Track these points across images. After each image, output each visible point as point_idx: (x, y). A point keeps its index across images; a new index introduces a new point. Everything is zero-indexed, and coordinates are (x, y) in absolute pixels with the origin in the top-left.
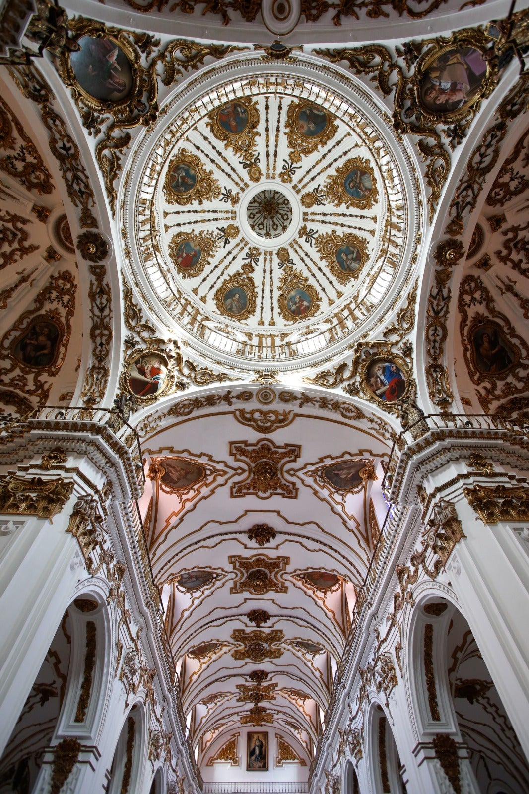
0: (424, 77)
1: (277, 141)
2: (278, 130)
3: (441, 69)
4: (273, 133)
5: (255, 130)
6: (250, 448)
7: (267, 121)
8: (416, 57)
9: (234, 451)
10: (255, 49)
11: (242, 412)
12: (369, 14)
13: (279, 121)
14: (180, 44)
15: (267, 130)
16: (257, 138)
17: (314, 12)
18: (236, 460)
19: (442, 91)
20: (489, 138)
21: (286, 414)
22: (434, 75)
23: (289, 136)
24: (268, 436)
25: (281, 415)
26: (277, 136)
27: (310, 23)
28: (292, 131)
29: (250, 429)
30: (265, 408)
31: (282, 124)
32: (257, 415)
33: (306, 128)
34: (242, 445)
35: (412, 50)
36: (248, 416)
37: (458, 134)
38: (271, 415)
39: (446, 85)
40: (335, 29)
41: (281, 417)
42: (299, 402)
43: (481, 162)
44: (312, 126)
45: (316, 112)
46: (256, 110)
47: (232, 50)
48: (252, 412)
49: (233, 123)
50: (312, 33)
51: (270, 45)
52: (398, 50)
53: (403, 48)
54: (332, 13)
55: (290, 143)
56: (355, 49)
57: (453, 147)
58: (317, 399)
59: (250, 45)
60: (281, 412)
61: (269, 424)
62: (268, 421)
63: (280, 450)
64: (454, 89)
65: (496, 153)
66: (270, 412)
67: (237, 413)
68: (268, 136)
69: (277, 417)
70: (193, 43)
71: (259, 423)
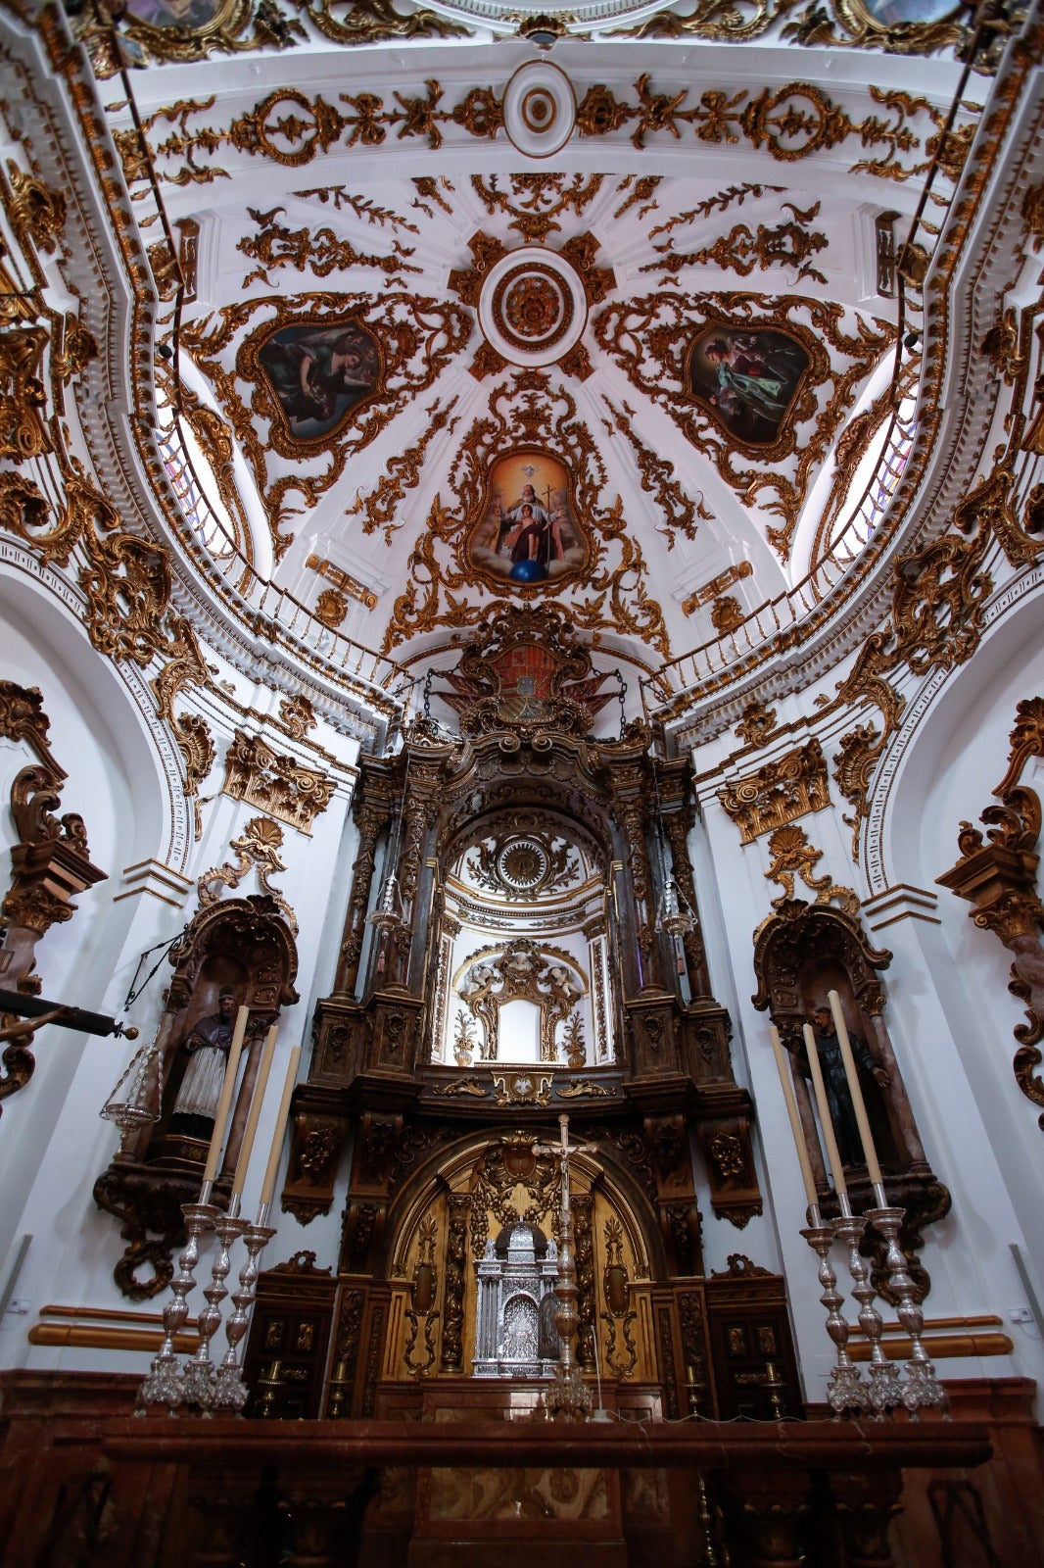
8: (260, 16)
10: (589, 35)
12: (377, 102)
14: (742, 33)
17: (478, 106)
27: (484, 85)
35: (274, 31)
40: (437, 76)
47: (637, 28)
50: (478, 67)
51: (559, 42)
52: (303, 34)
53: (293, 36)
54: (446, 105)
56: (389, 36)
59: (597, 39)
70: (716, 38)
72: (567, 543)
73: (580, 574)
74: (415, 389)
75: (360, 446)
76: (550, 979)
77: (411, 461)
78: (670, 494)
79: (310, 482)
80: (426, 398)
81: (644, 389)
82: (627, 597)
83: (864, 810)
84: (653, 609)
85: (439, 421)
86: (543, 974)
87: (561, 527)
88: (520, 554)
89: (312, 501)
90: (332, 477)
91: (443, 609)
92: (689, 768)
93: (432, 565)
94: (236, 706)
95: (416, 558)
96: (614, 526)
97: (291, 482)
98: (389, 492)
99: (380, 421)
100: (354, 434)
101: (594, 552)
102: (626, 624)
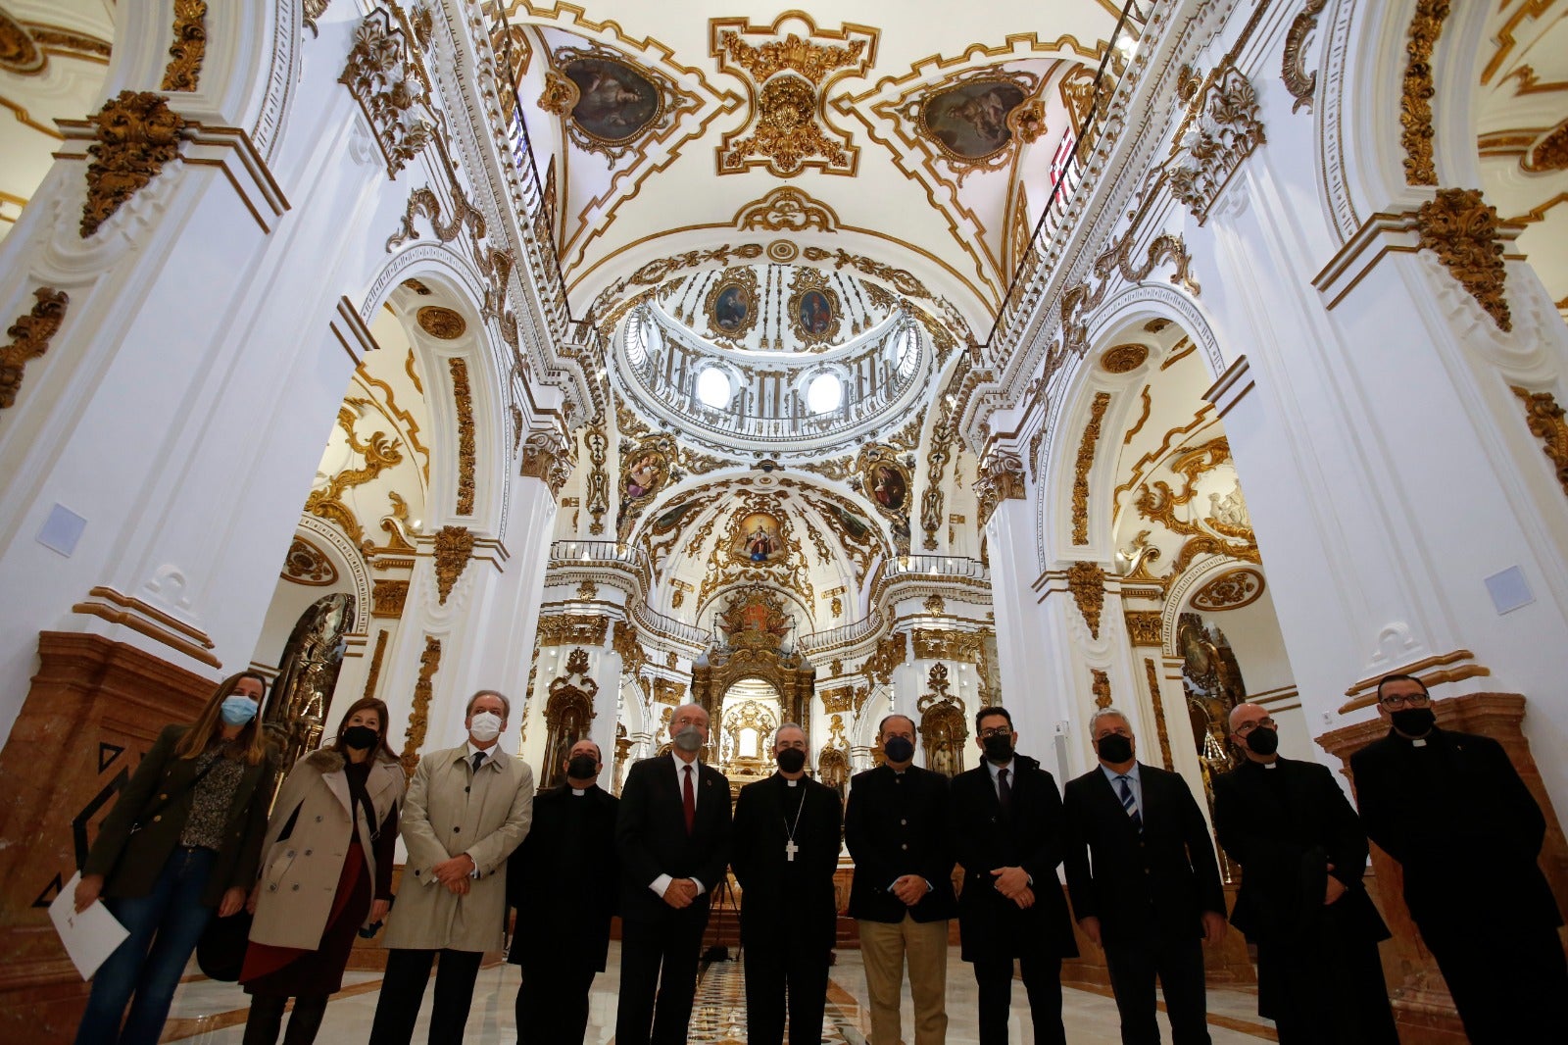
0: (661, 466)
1: (769, 277)
2: (768, 291)
3: (653, 476)
4: (774, 288)
5: (794, 292)
6: (818, 157)
7: (779, 303)
8: (673, 475)
9: (849, 154)
11: (823, 226)
13: (767, 303)
15: (780, 292)
16: (792, 282)
18: (848, 136)
19: (646, 466)
20: (600, 454)
21: (749, 224)
22: (657, 470)
23: (754, 285)
24: (781, 182)
25: (759, 223)
26: (769, 284)
28: (752, 292)
29: (814, 196)
30: (785, 234)
31: (763, 298)
32: (800, 219)
33: (737, 297)
34: (831, 166)
35: (677, 477)
36: (815, 218)
37: (624, 449)
38: (774, 221)
39: (646, 470)
41: (758, 218)
42: (730, 250)
43: (597, 438)
44: (731, 301)
45: (728, 322)
46: (790, 317)
48: (807, 224)
49: (816, 306)
52: (686, 475)
53: (683, 476)
55: (754, 277)
57: (622, 441)
58: (702, 260)
60: (757, 227)
61: (778, 205)
62: (781, 210)
63: (757, 156)
64: (640, 471)
65: (589, 446)
66: (775, 227)
67: (832, 226)
68: (779, 283)
69: (765, 218)
71: (796, 206)
72: (776, 548)
73: (781, 561)
74: (711, 501)
75: (687, 524)
76: (762, 720)
77: (709, 526)
78: (820, 544)
79: (667, 542)
80: (717, 504)
81: (811, 505)
82: (800, 579)
83: (858, 716)
84: (810, 587)
85: (722, 511)
86: (759, 717)
87: (773, 541)
88: (755, 550)
89: (668, 552)
90: (676, 539)
91: (721, 578)
92: (813, 676)
93: (717, 562)
94: (654, 665)
95: (710, 561)
96: (797, 547)
97: (660, 545)
98: (700, 539)
99: (697, 513)
100: (685, 520)
101: (787, 555)
102: (799, 591)
